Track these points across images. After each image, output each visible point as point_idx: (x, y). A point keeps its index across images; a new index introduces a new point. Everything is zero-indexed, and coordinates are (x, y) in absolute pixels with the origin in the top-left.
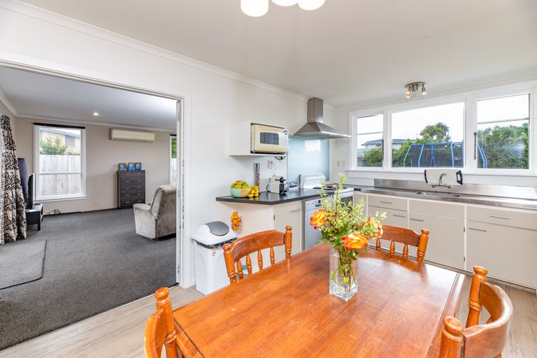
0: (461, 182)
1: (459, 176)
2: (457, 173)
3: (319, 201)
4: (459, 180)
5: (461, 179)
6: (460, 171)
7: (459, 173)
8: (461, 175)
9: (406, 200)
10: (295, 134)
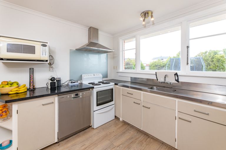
0: (177, 81)
1: (176, 76)
2: (175, 75)
3: (77, 95)
4: (177, 79)
5: (178, 79)
6: (177, 73)
7: (176, 74)
8: (178, 76)
9: (141, 93)
10: (76, 50)
